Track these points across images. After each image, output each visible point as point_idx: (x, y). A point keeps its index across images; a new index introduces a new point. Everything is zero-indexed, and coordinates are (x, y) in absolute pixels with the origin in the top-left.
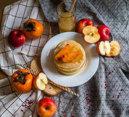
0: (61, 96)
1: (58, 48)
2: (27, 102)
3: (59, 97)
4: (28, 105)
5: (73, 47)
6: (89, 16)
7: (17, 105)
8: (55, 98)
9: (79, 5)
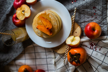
0: (80, 22)
1: (42, 35)
2: (92, 47)
3: (81, 23)
4: (94, 46)
5: (38, 24)
6: (10, 19)
7: (97, 54)
8: (82, 26)
9: (4, 30)
